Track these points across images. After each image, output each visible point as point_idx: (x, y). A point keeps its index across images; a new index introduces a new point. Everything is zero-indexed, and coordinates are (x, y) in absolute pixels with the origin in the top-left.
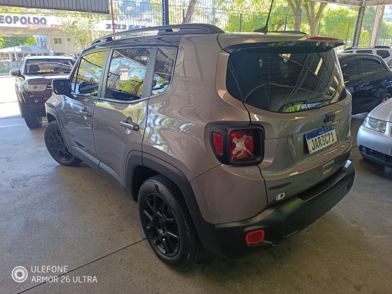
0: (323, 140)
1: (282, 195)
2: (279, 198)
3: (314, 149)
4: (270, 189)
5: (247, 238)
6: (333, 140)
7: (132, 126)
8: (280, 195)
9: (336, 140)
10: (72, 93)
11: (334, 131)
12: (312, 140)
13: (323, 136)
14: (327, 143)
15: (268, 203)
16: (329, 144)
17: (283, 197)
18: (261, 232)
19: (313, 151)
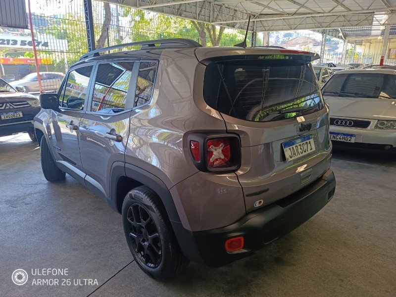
0: (301, 149)
1: (260, 202)
2: (257, 205)
3: (291, 157)
4: (247, 196)
5: (226, 245)
6: (311, 149)
7: (115, 137)
8: (258, 202)
9: (314, 149)
10: (60, 107)
11: (312, 141)
12: (290, 149)
13: (300, 145)
14: (305, 152)
15: (247, 210)
16: (307, 153)
17: (262, 204)
18: (240, 240)
19: (290, 159)
